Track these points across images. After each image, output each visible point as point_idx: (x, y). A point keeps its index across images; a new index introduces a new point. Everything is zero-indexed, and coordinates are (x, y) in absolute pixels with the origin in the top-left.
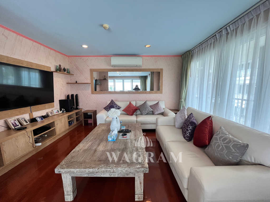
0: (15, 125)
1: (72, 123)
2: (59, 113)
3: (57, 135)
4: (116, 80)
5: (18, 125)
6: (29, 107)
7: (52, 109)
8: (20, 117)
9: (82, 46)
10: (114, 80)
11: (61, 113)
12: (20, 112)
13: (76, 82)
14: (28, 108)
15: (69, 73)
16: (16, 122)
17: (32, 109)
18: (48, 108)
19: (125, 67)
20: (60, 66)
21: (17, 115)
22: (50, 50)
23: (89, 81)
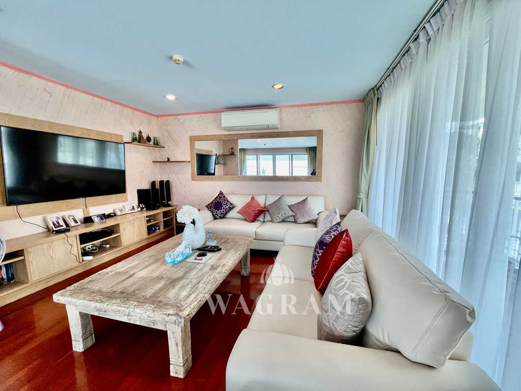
0: (57, 224)
1: (156, 230)
2: (134, 211)
3: (123, 247)
4: (260, 156)
5: (62, 226)
6: (83, 199)
7: (124, 204)
8: (66, 214)
9: (165, 97)
10: (257, 155)
11: (138, 211)
12: (67, 206)
13: (169, 159)
14: (80, 201)
15: (158, 145)
16: (59, 220)
17: (87, 203)
18: (116, 202)
19: (247, 130)
20: (140, 132)
21: (63, 210)
22: (122, 107)
23: (187, 158)
